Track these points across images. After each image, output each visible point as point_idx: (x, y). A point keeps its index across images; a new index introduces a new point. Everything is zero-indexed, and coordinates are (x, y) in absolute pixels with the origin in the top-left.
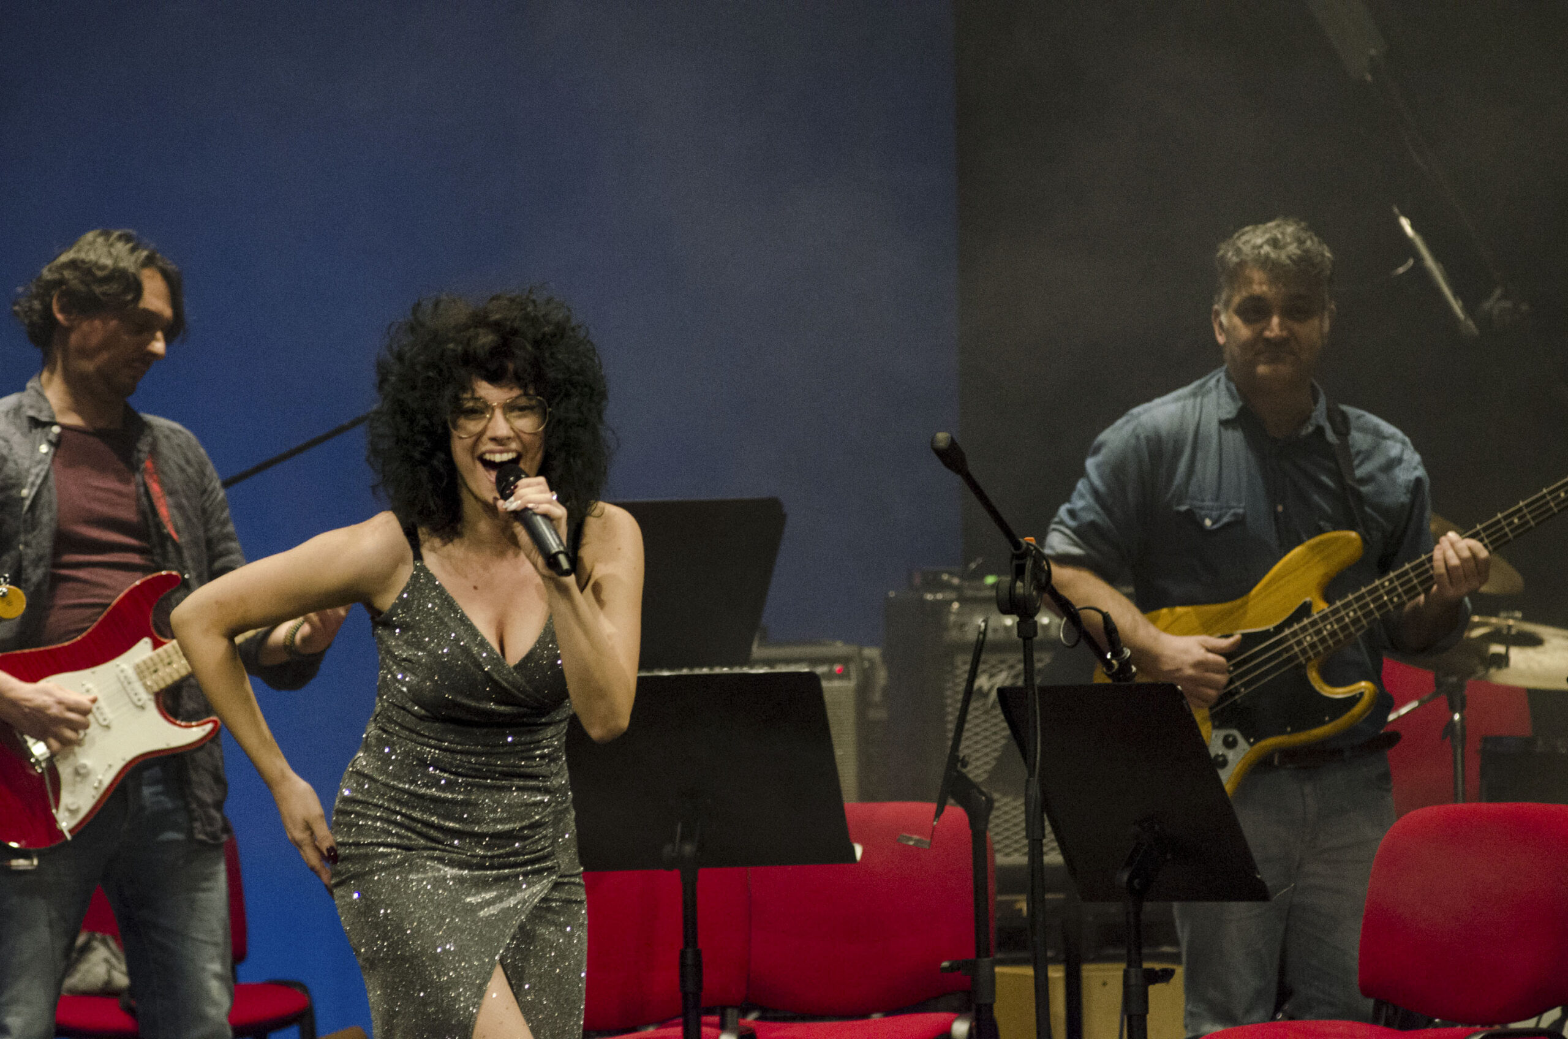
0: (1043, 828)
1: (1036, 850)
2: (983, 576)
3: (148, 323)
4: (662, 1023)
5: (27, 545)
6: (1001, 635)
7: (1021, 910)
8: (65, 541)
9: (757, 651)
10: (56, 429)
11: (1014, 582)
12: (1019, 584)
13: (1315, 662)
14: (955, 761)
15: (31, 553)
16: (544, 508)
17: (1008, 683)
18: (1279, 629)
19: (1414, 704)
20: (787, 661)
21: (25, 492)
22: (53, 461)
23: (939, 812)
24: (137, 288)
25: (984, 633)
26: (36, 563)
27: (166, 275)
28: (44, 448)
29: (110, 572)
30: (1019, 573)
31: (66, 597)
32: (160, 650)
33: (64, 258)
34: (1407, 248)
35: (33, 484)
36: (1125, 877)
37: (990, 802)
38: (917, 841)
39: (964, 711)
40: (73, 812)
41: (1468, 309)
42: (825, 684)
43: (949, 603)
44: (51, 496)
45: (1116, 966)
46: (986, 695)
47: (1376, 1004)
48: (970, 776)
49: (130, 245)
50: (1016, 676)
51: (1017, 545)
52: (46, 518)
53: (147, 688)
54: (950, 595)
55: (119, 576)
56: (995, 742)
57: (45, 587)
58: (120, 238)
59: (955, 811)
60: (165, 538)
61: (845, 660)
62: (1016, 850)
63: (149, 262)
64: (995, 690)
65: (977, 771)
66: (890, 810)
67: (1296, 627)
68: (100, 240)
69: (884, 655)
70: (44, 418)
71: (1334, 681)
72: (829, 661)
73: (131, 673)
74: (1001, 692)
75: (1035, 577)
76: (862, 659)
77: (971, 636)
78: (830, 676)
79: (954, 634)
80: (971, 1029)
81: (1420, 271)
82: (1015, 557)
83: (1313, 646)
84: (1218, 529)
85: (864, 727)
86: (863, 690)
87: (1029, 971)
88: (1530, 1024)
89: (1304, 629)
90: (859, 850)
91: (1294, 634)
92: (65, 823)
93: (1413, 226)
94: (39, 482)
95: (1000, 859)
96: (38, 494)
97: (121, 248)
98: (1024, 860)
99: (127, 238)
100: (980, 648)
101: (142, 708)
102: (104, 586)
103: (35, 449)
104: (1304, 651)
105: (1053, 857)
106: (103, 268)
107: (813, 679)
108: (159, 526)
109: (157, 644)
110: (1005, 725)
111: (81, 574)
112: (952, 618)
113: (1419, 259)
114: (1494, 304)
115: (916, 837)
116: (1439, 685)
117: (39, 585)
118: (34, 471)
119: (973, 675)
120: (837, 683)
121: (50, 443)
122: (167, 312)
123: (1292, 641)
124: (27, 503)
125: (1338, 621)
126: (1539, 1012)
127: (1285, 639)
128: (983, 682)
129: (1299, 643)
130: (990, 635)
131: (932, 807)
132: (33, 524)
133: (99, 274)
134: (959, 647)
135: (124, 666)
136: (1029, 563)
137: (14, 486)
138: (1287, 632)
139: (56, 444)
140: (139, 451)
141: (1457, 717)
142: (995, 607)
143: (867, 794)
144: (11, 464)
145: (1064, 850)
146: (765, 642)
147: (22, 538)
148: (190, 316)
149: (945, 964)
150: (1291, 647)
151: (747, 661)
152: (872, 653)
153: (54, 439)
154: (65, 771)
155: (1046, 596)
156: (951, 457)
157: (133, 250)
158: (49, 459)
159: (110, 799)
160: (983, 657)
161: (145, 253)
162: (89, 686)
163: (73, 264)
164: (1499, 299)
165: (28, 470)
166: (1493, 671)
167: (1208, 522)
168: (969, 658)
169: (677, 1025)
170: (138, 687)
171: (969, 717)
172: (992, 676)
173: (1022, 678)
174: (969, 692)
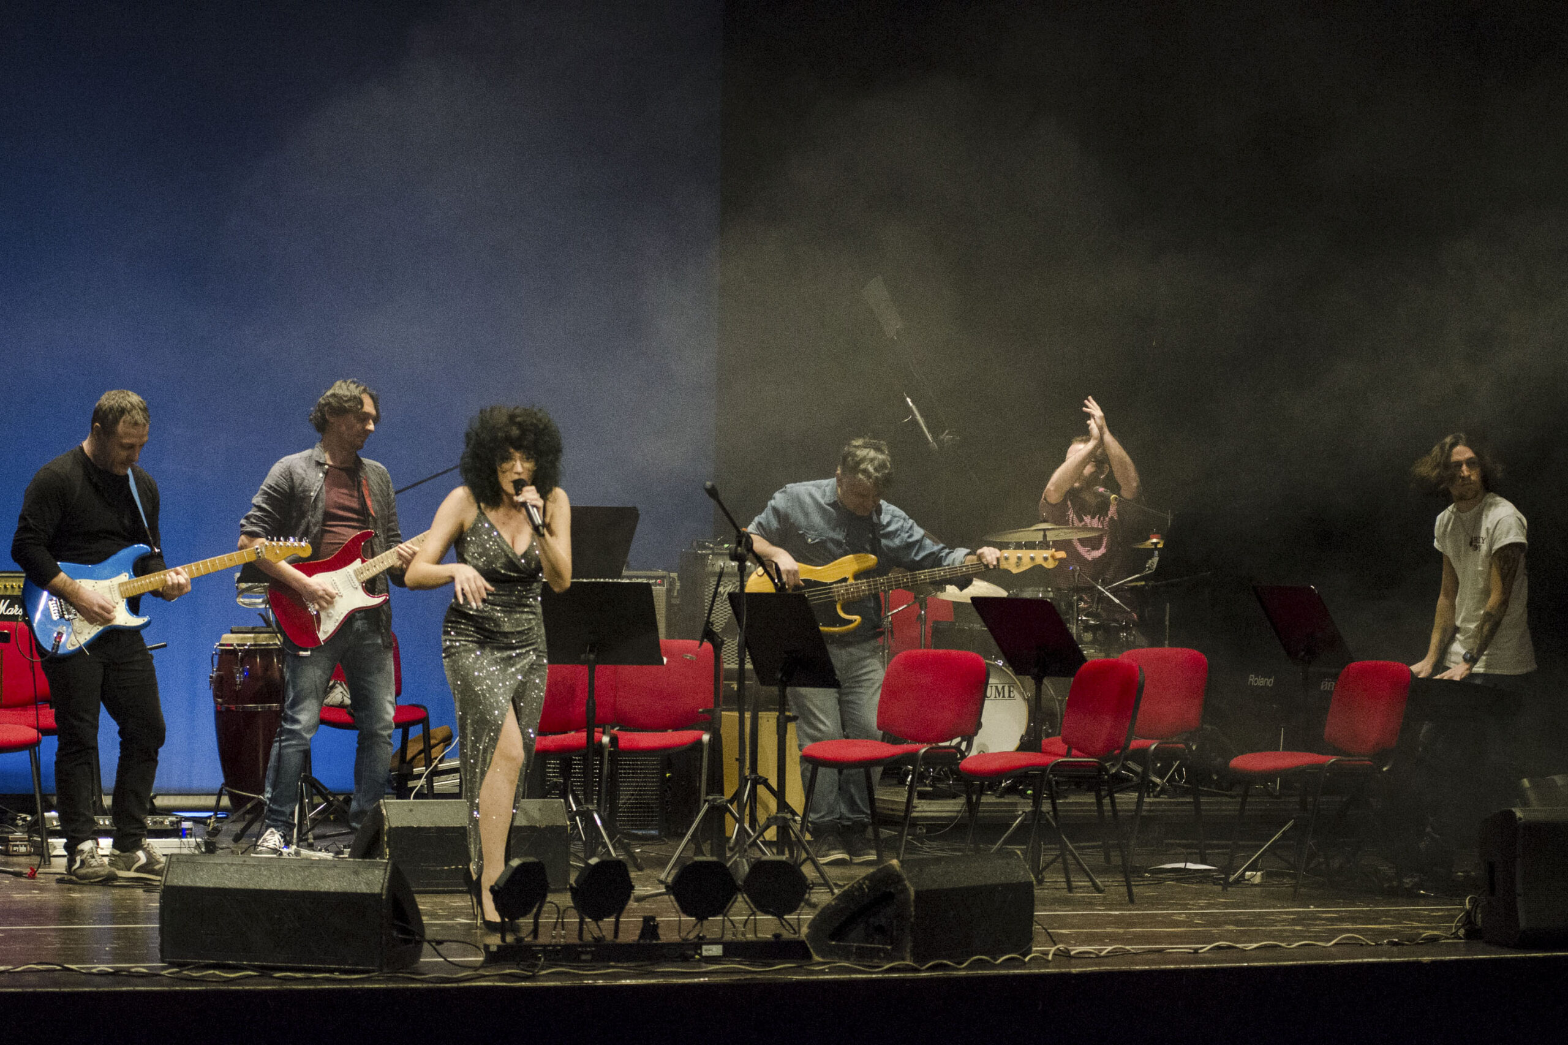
0: (745, 653)
1: (742, 663)
2: (723, 544)
3: (365, 418)
4: (578, 730)
5: (312, 517)
6: (730, 570)
7: (734, 688)
8: (328, 516)
9: (625, 573)
10: (327, 467)
11: (736, 548)
12: (739, 548)
13: (841, 602)
14: (709, 623)
15: (313, 520)
16: (534, 503)
17: (731, 591)
18: (832, 584)
19: (905, 606)
20: (637, 577)
21: (312, 494)
22: (325, 480)
23: (701, 644)
24: (361, 403)
25: (723, 569)
26: (315, 525)
27: (372, 397)
28: (321, 475)
29: (344, 528)
30: (739, 543)
31: (328, 539)
32: (365, 564)
33: (329, 393)
34: (909, 410)
35: (316, 490)
36: (780, 676)
37: (722, 643)
38: (691, 657)
39: (713, 601)
40: (325, 632)
41: (935, 438)
42: (653, 587)
43: (709, 554)
44: (323, 496)
45: (773, 713)
46: (722, 596)
47: (884, 734)
48: (714, 630)
49: (355, 385)
50: (736, 587)
51: (738, 531)
52: (320, 505)
53: (358, 580)
54: (709, 552)
55: (350, 530)
56: (725, 615)
57: (319, 535)
58: (351, 382)
59: (707, 645)
60: (370, 515)
61: (662, 578)
62: (733, 662)
63: (365, 391)
64: (726, 594)
65: (717, 628)
66: (678, 643)
67: (839, 585)
68: (343, 384)
69: (678, 576)
70: (321, 461)
71: (843, 609)
72: (656, 578)
73: (352, 573)
74: (730, 595)
75: (746, 545)
76: (670, 577)
77: (718, 569)
78: (655, 584)
79: (710, 569)
80: (710, 739)
81: (914, 422)
82: (737, 537)
83: (843, 594)
84: (813, 544)
85: (669, 606)
86: (669, 591)
87: (737, 714)
88: (947, 744)
89: (842, 587)
90: (665, 660)
91: (837, 587)
92: (322, 636)
93: (912, 401)
94: (318, 489)
95: (726, 666)
96: (318, 495)
97: (353, 386)
98: (737, 666)
99: (354, 382)
100: (721, 575)
101: (357, 588)
102: (344, 535)
103: (317, 475)
104: (839, 595)
105: (749, 666)
106: (346, 396)
107: (648, 586)
108: (367, 509)
109: (363, 561)
110: (730, 608)
111: (334, 529)
112: (709, 561)
113: (914, 416)
114: (946, 437)
115: (689, 655)
116: (916, 598)
117: (316, 535)
118: (316, 485)
119: (718, 586)
120: (658, 587)
121: (324, 473)
122: (373, 412)
123: (836, 590)
124: (313, 499)
125: (847, 590)
126: (951, 738)
127: (833, 588)
128: (721, 589)
129: (838, 592)
130: (725, 570)
131: (697, 643)
132: (315, 507)
133: (345, 399)
134: (713, 574)
135: (349, 570)
136: (744, 540)
137: (307, 491)
138: (835, 585)
139: (326, 473)
140: (360, 476)
141: (923, 612)
142: (728, 557)
143: (670, 636)
144: (306, 481)
145: (754, 664)
146: (628, 568)
147: (310, 513)
148: (383, 414)
149: (701, 710)
150: (834, 592)
151: (620, 576)
152: (674, 575)
153: (325, 471)
154: (323, 615)
155: (751, 554)
156: (712, 493)
157: (357, 387)
158: (323, 480)
159: (343, 625)
160: (722, 579)
161: (363, 388)
162: (334, 578)
163: (334, 395)
164: (947, 434)
165: (314, 484)
166: (939, 593)
167: (810, 540)
168: (716, 579)
169: (584, 731)
170: (355, 579)
171: (714, 608)
172: (725, 587)
173: (739, 588)
174: (716, 593)
